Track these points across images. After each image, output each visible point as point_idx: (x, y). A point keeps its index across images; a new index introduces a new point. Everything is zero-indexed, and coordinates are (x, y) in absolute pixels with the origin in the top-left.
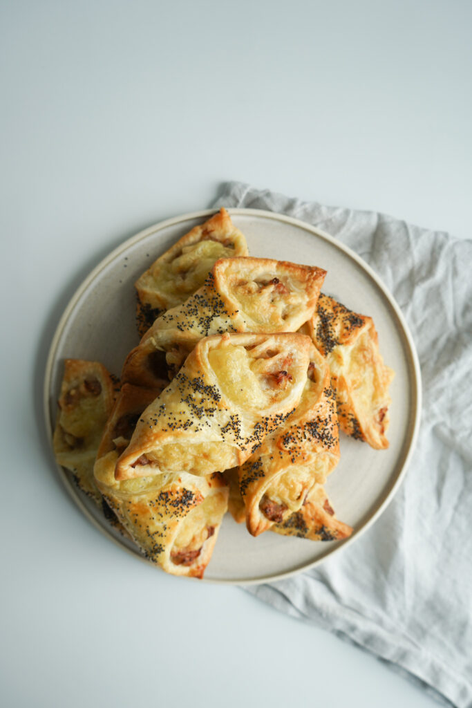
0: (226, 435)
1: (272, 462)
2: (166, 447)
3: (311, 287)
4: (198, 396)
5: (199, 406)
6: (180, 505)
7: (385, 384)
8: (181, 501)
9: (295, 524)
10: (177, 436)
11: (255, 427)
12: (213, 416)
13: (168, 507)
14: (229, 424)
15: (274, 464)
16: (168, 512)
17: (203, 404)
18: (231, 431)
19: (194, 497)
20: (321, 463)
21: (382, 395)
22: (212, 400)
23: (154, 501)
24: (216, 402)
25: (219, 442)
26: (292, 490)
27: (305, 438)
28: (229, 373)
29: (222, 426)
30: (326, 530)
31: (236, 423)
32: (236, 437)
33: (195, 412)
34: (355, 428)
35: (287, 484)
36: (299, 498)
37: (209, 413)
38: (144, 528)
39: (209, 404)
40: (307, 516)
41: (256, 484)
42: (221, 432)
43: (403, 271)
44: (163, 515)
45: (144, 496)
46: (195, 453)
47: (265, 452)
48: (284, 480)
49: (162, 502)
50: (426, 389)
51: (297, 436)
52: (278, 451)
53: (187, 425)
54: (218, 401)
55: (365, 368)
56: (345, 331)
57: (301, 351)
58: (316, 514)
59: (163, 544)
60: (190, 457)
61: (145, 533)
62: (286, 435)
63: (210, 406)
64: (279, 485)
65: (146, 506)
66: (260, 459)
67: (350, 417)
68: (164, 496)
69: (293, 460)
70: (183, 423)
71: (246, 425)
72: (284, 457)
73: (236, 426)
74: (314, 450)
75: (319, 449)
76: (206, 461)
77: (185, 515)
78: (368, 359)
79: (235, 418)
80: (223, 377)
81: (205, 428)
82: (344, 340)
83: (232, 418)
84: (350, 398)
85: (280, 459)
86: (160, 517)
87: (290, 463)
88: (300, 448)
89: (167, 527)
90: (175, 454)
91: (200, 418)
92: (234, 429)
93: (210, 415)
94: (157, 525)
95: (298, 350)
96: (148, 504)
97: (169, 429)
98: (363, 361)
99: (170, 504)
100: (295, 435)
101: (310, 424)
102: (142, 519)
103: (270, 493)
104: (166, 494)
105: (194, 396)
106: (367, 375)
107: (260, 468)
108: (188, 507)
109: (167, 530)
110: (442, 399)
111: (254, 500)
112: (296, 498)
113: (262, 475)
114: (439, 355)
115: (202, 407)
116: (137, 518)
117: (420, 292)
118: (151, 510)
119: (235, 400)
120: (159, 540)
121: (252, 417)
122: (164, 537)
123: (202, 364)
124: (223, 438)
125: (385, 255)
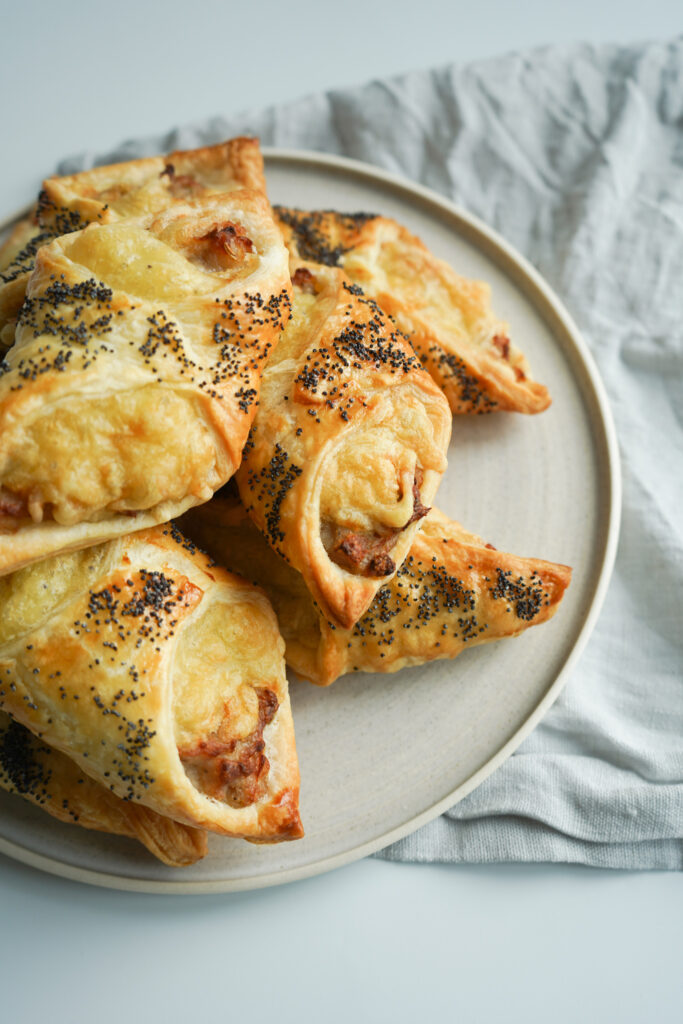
0: (156, 359)
1: (304, 440)
2: (36, 429)
3: (241, 165)
4: (65, 311)
5: (74, 326)
6: (147, 611)
7: (476, 297)
8: (146, 601)
9: (441, 600)
10: (46, 390)
11: (215, 340)
12: (110, 330)
13: (121, 621)
14: (151, 335)
15: (310, 442)
16: (124, 632)
17: (81, 319)
18: (163, 349)
19: (174, 588)
20: (408, 412)
21: (481, 314)
22: (95, 304)
23: (84, 622)
24: (106, 303)
25: (150, 385)
26: (374, 478)
27: (346, 364)
28: (112, 251)
29: (138, 345)
30: (511, 579)
31: (167, 328)
32: (180, 365)
33: (71, 339)
34: (458, 374)
35: (354, 468)
36: (401, 495)
37: (102, 329)
38: (87, 699)
39: (93, 312)
40: (455, 567)
41: (292, 496)
42: (143, 359)
43: (413, 152)
44: (116, 645)
45: (55, 620)
46: (110, 429)
47: (279, 429)
48: (347, 464)
49: (102, 616)
50: (563, 291)
51: (327, 365)
52: (304, 410)
53: (60, 363)
54: (110, 300)
55: (421, 283)
56: (348, 232)
57: (253, 211)
58: (472, 553)
59: (145, 716)
60: (103, 443)
61: (94, 711)
62: (304, 372)
63: (97, 316)
64: (340, 477)
65: (71, 639)
66: (278, 449)
67: (437, 355)
68: (102, 602)
69: (344, 417)
70: (50, 361)
71: (193, 338)
72: (322, 420)
73: (168, 336)
74: (378, 384)
75: (388, 379)
76: (143, 445)
77: (172, 634)
78: (419, 267)
79: (159, 319)
80: (107, 265)
81: (102, 357)
82: (352, 242)
83: (152, 321)
84: (415, 322)
85: (319, 426)
86: (110, 653)
87: (340, 423)
88: (345, 386)
89: (136, 670)
90: (65, 440)
91: (83, 344)
92: (167, 342)
93: (104, 331)
94: (113, 676)
95: (246, 210)
96: (72, 632)
97: (24, 383)
98: (412, 273)
99: (122, 614)
100: (321, 366)
101: (343, 339)
102: (74, 680)
103: (334, 503)
104: (105, 594)
105: (57, 315)
106: (432, 290)
107: (287, 465)
108: (169, 612)
109: (139, 678)
110: (603, 294)
111: (303, 528)
112: (394, 496)
113: (297, 471)
114: (554, 240)
115: (83, 323)
116: (61, 683)
117: (459, 167)
118: (85, 644)
119: (144, 290)
120: (132, 712)
121: (198, 313)
122: (140, 700)
123: (54, 264)
124: (154, 371)
125: (368, 138)
